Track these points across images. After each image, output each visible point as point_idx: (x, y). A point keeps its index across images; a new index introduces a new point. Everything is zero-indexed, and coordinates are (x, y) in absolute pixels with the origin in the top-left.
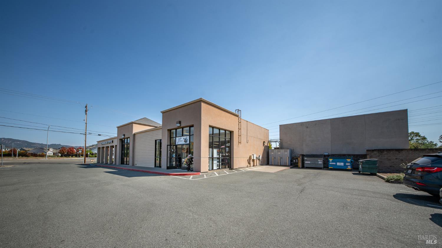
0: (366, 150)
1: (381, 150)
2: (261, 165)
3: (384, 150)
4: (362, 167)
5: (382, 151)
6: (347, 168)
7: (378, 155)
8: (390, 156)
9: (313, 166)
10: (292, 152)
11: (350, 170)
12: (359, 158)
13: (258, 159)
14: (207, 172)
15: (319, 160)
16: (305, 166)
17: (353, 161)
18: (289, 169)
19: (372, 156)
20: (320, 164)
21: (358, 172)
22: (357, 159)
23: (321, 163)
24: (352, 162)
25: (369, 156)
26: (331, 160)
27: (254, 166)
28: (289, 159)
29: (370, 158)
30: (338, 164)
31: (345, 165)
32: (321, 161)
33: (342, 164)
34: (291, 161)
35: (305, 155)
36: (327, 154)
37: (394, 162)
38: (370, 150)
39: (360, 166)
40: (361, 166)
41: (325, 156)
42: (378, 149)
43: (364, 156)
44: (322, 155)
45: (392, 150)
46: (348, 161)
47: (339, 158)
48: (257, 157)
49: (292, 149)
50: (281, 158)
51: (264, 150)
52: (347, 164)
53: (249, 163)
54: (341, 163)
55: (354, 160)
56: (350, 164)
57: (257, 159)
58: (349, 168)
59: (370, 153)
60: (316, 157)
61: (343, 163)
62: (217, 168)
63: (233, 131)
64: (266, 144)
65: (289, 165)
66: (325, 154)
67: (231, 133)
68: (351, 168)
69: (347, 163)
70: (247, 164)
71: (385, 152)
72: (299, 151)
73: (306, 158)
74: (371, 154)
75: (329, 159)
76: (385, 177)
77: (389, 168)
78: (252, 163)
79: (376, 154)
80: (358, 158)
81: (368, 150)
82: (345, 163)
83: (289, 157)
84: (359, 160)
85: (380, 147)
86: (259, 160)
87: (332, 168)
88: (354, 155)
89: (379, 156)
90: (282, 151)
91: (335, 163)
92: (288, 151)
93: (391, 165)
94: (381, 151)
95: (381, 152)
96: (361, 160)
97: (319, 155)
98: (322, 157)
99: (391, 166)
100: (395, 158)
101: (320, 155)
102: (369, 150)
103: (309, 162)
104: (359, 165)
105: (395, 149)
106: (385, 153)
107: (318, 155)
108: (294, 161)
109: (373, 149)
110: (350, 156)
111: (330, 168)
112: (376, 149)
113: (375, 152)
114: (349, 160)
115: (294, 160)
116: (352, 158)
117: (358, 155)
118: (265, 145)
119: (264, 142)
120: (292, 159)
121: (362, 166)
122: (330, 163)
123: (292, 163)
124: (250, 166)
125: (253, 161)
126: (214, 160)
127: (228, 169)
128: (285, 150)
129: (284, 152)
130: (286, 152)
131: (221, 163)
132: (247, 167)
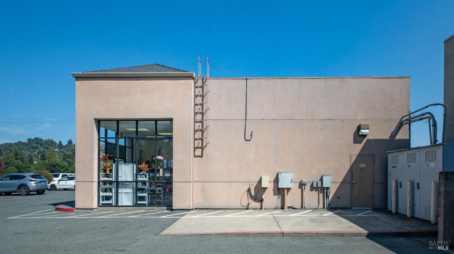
13: (313, 187)
27: (282, 208)
50: (415, 186)
51: (360, 155)
53: (258, 198)
57: (307, 188)
64: (378, 134)
86: (322, 189)
92: (440, 152)
124: (260, 207)
125: (280, 192)
126: (120, 186)
127: (166, 208)
128: (429, 151)
129: (426, 161)
130: (432, 161)
131: (148, 194)
132: (246, 208)
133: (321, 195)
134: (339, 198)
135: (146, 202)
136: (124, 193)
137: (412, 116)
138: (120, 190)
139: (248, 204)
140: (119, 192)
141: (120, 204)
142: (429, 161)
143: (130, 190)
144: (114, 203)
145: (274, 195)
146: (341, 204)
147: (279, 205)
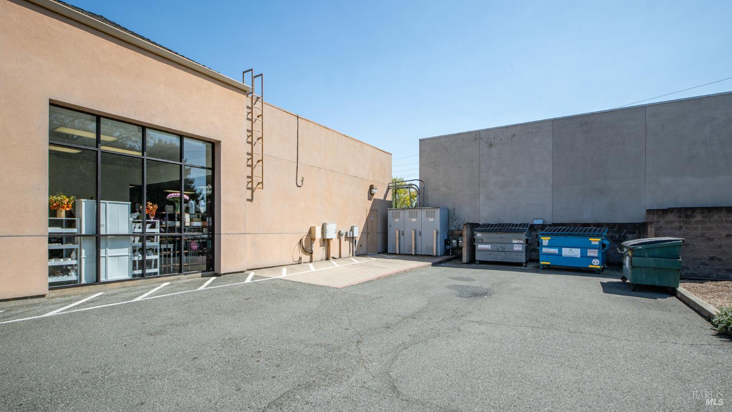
0: (644, 212)
1: (687, 209)
2: (357, 255)
3: (693, 209)
4: (632, 266)
5: (689, 213)
6: (590, 266)
7: (677, 224)
8: (711, 228)
9: (500, 258)
10: (449, 217)
11: (598, 270)
12: (626, 233)
13: (346, 237)
14: (43, 296)
15: (514, 241)
16: (479, 257)
17: (606, 242)
18: (429, 266)
19: (661, 227)
20: (516, 252)
21: (620, 280)
22: (620, 236)
23: (521, 249)
24: (604, 246)
25: (653, 230)
26: (545, 240)
27: (327, 259)
28: (439, 236)
29: (656, 236)
30: (566, 252)
31: (584, 255)
32: (522, 242)
33: (576, 253)
34: (447, 242)
35: (478, 225)
36: (540, 222)
37: (720, 247)
38: (658, 210)
39: (627, 261)
40: (628, 259)
41: (533, 228)
42: (678, 206)
43: (639, 229)
44: (524, 225)
45: (718, 209)
46: (593, 243)
47: (569, 235)
48: (343, 232)
49: (450, 207)
50: (418, 234)
51: (371, 210)
52: (592, 253)
53: (308, 251)
54: (573, 249)
55: (611, 238)
56: (599, 252)
57: (343, 238)
58: (596, 264)
59: (655, 218)
60: (510, 232)
61: (579, 250)
62: (134, 276)
63: (220, 142)
64: (379, 195)
65: (439, 254)
66: (536, 222)
67: (213, 146)
68: (602, 263)
69: (589, 250)
70: (298, 253)
71: (699, 217)
72: (467, 214)
73: (479, 235)
74: (658, 222)
75: (542, 238)
76: (712, 309)
77: (707, 265)
78: (318, 250)
79: (673, 222)
80: (622, 235)
81: (650, 212)
82: (584, 249)
83: (439, 230)
84: (626, 239)
85: (684, 201)
86: (352, 239)
87: (549, 263)
88: (611, 226)
89: (681, 227)
90: (422, 213)
91: (555, 251)
92: (438, 212)
93: (712, 255)
94: (686, 213)
95: (687, 216)
96: (630, 243)
97: (517, 225)
98: (522, 231)
99: (712, 259)
100: (724, 233)
101: (520, 225)
102: (653, 210)
103: (488, 247)
104: (623, 256)
105: (726, 208)
106: (696, 219)
107: (513, 225)
108: (454, 241)
109: (666, 207)
110: (599, 228)
111: (543, 265)
112: (672, 206)
113: (670, 217)
114: (595, 241)
115: (453, 239)
116: (605, 234)
117: (621, 226)
118: (375, 197)
119: (372, 187)
120: (448, 235)
121: (631, 261)
122: (544, 250)
123: (448, 247)
124: (309, 260)
125: (326, 242)
126: (102, 243)
127: (200, 274)
128: (429, 211)
129: (427, 217)
130: (432, 217)
131: (161, 256)
132: (297, 263)
133: (351, 244)
134: (361, 246)
135: (157, 270)
136: (109, 256)
137: (397, 184)
138: (102, 253)
139: (300, 258)
140: (101, 255)
141: (102, 279)
142: (429, 217)
143: (126, 251)
144: (85, 279)
145: (320, 246)
146: (362, 252)
147: (324, 257)
